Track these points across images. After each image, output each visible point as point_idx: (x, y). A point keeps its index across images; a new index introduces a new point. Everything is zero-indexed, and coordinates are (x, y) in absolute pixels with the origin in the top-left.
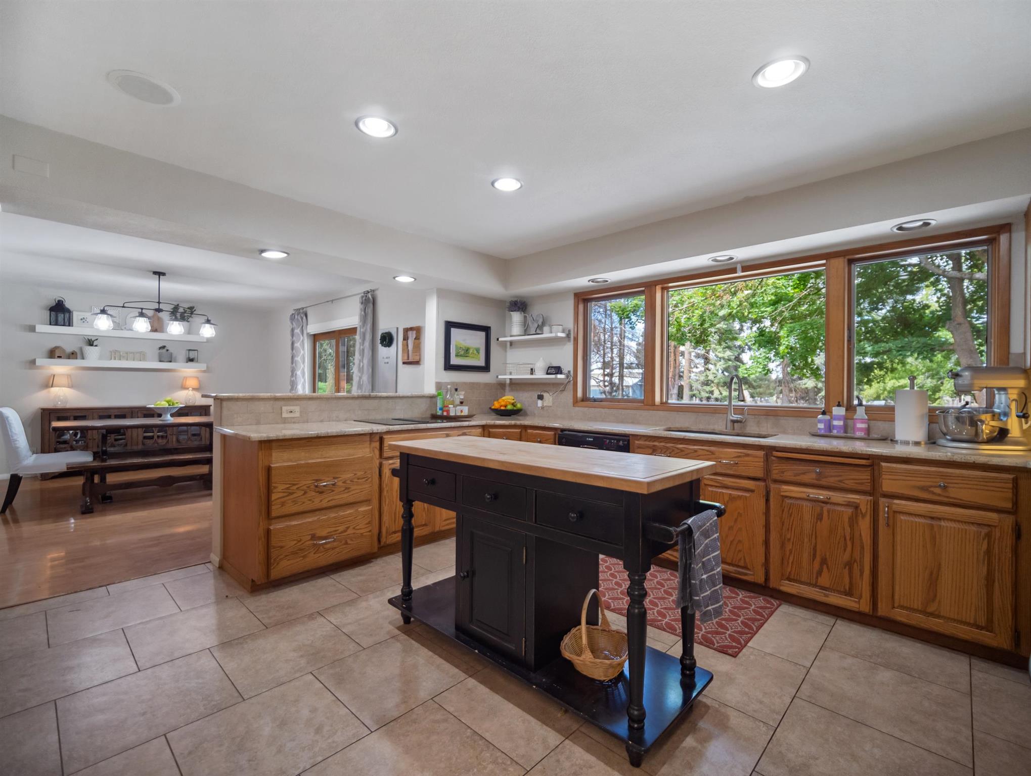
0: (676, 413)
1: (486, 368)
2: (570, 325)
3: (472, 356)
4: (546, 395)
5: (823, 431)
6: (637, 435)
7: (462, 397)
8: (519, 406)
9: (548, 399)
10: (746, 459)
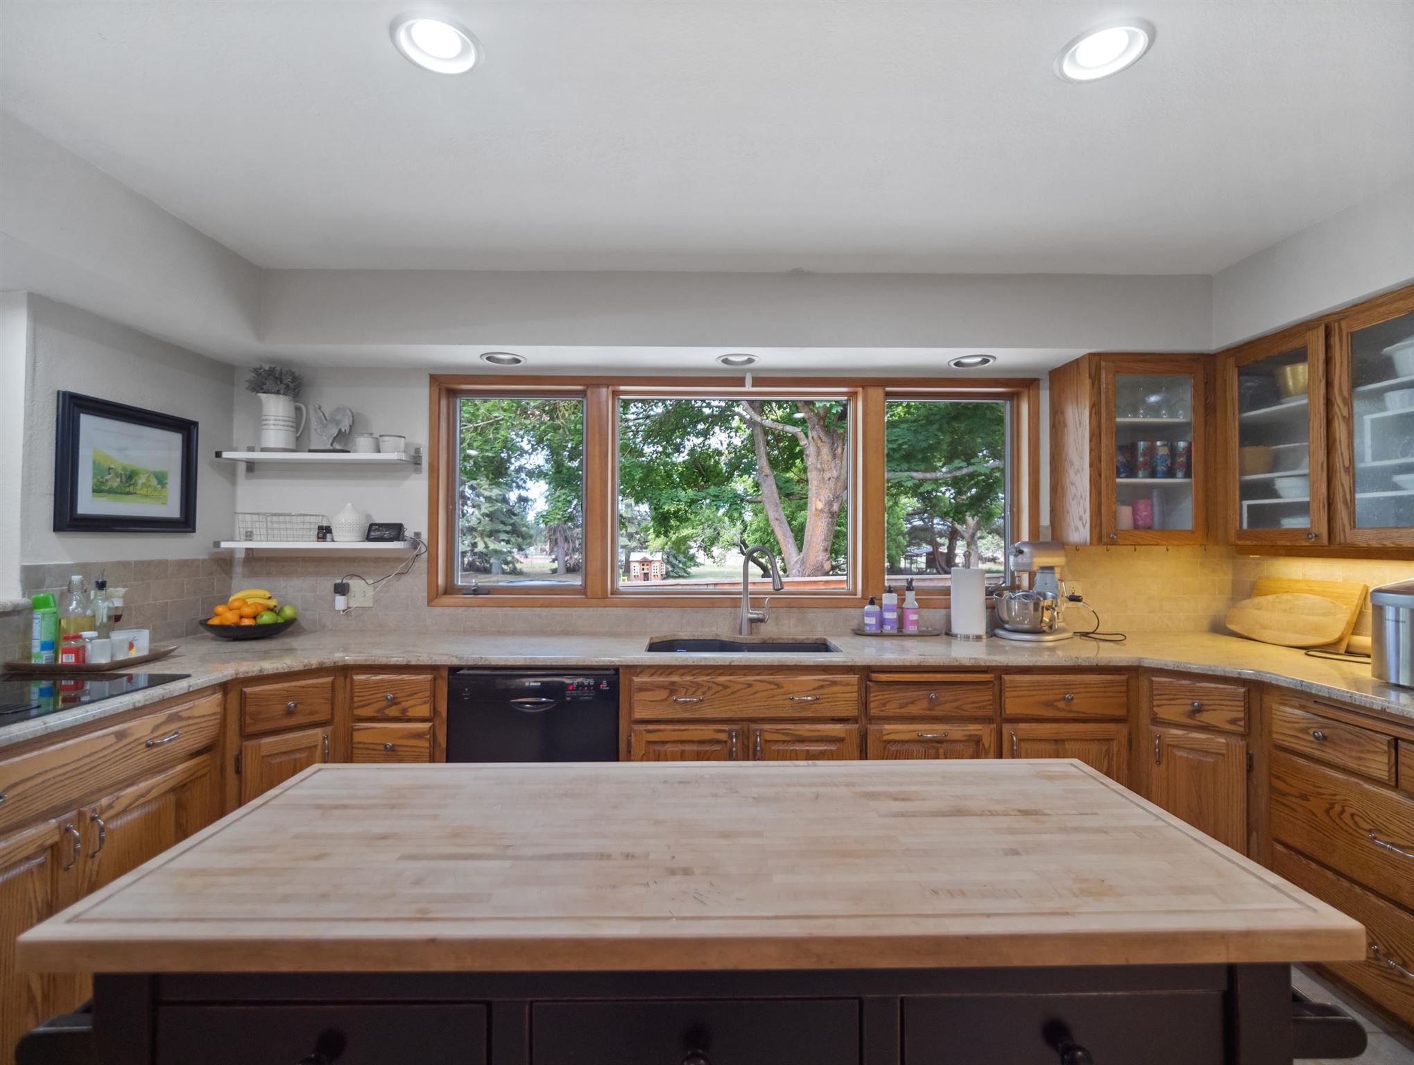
0: (646, 609)
1: (185, 523)
2: (421, 438)
3: (144, 491)
4: (355, 584)
5: (874, 629)
6: (635, 667)
7: (118, 603)
8: (288, 612)
9: (362, 591)
10: (835, 689)
